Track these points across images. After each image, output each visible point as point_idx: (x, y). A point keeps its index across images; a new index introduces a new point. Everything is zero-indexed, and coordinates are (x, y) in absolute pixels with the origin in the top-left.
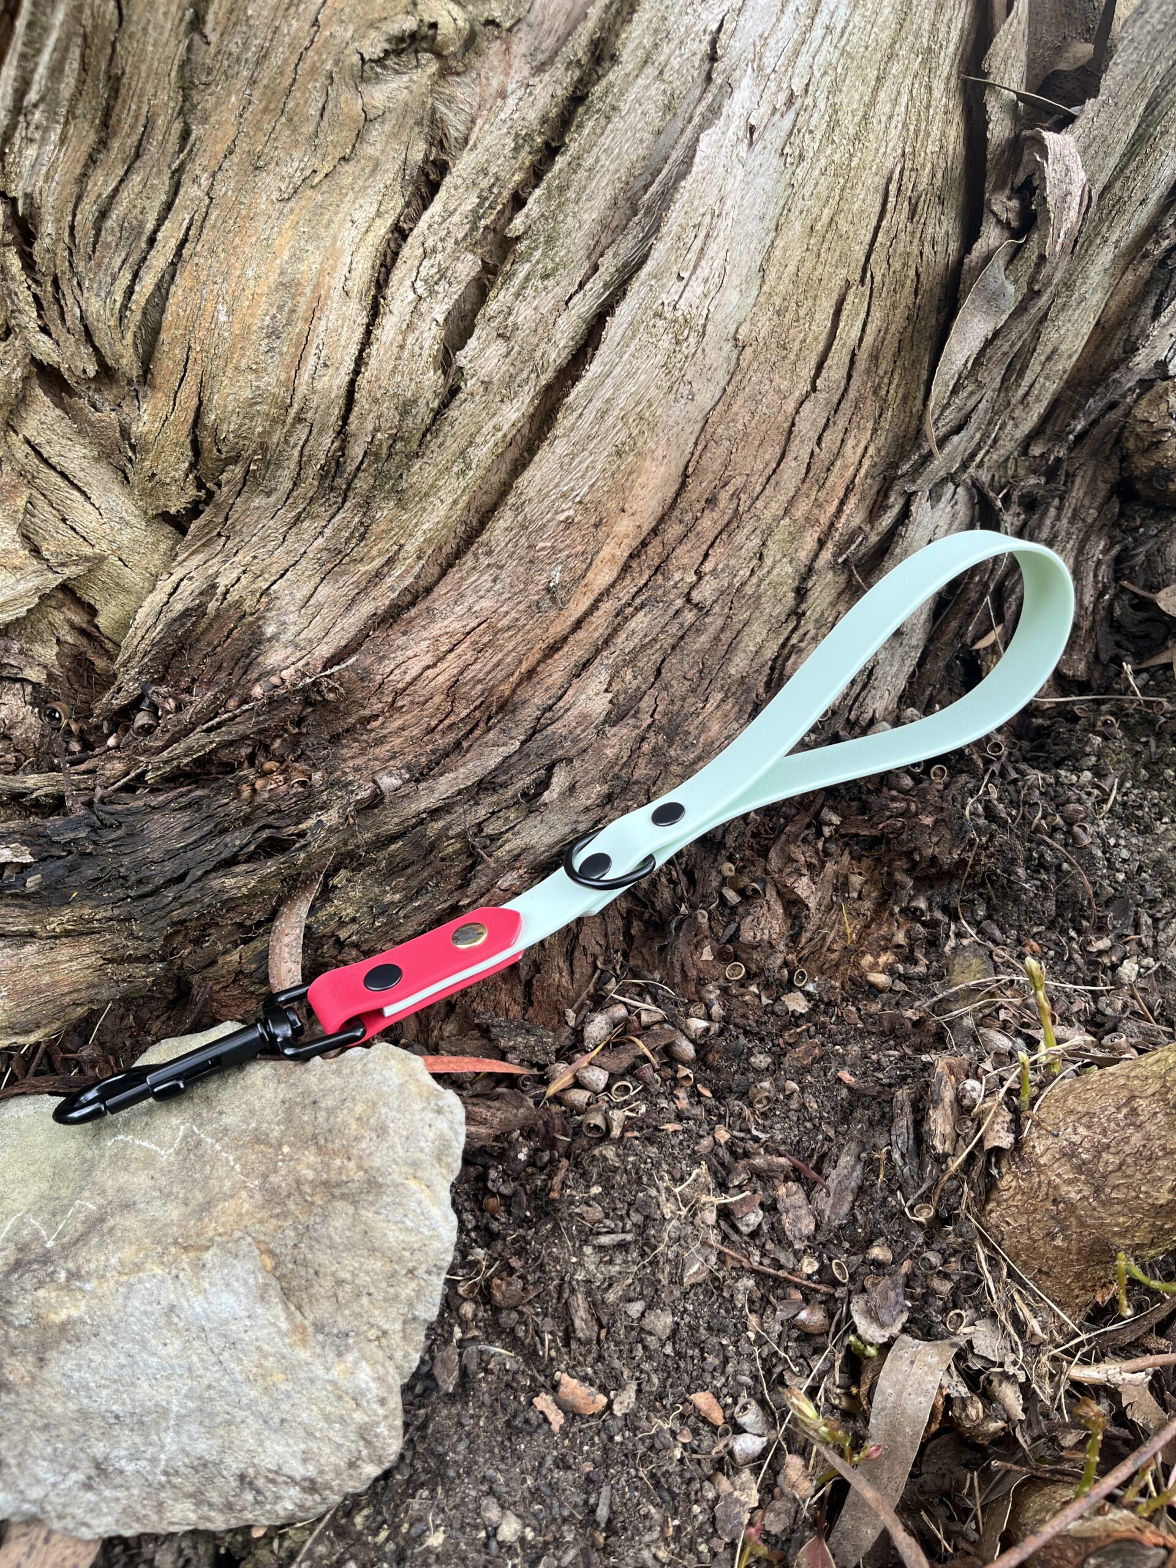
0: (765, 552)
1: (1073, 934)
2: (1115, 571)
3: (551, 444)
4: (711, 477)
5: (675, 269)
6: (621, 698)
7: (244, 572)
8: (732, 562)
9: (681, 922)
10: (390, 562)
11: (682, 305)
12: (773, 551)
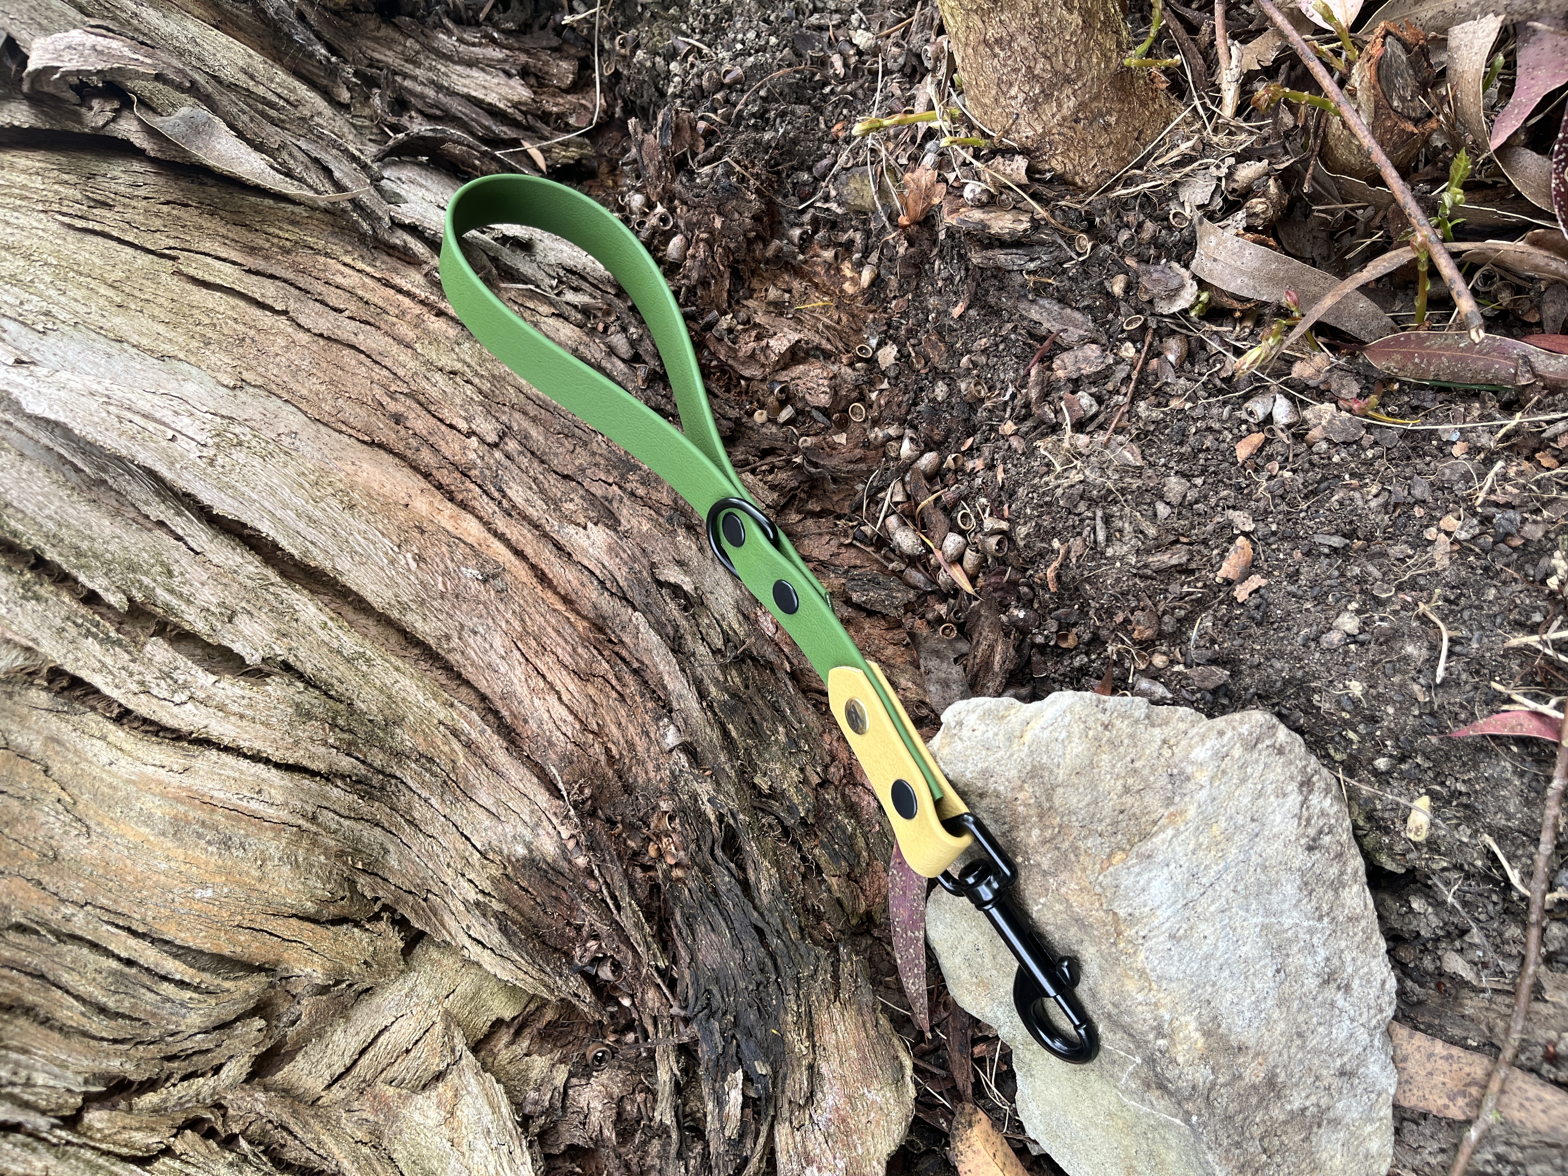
0: (448, 369)
1: (827, 90)
2: (469, 24)
3: (341, 574)
4: (373, 419)
5: (165, 444)
6: (592, 514)
7: (463, 875)
8: (458, 401)
9: (810, 462)
10: (455, 733)
11: (201, 438)
12: (448, 362)
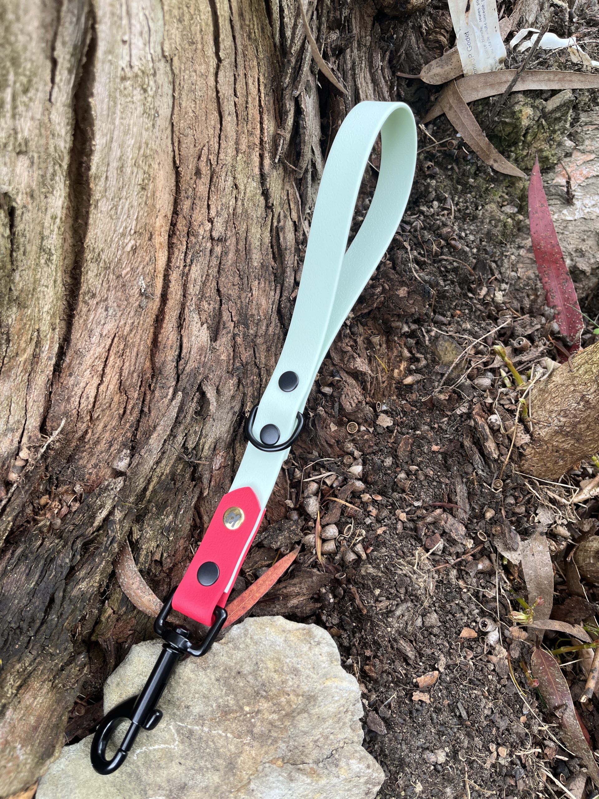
0: (237, 182)
1: (470, 295)
2: (391, 68)
4: (191, 159)
5: (119, 38)
6: (211, 322)
8: (224, 201)
9: (314, 421)
10: (37, 344)
11: (136, 63)
12: (241, 180)
